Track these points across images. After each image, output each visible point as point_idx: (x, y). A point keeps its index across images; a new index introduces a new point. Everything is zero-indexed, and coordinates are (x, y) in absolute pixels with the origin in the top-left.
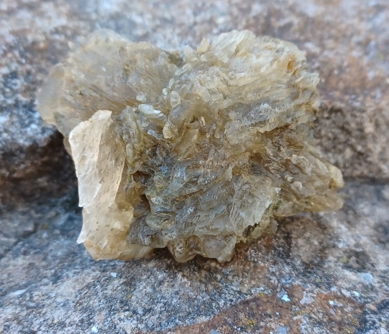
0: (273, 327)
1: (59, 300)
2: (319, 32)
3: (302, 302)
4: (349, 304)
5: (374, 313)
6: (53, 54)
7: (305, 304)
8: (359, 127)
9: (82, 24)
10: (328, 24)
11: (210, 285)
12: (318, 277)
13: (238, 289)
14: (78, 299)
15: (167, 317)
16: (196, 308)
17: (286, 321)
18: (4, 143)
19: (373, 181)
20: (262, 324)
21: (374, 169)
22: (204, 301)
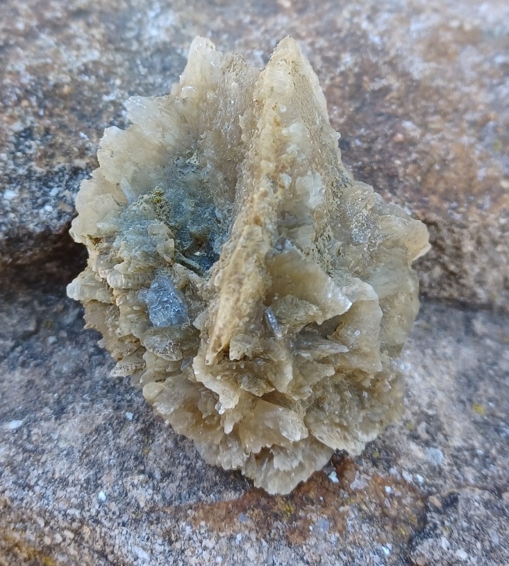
0: (314, 519)
1: (62, 445)
3: (353, 486)
4: (409, 493)
5: (437, 511)
6: (79, 103)
7: (356, 489)
8: (456, 245)
9: (119, 58)
10: (437, 91)
12: (377, 450)
14: (85, 447)
15: (189, 486)
16: (224, 477)
17: (329, 512)
18: (10, 227)
19: (463, 306)
20: (301, 514)
21: (467, 292)
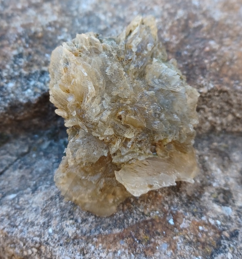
0: (159, 243)
1: (34, 206)
2: (220, 32)
3: (181, 226)
4: (212, 230)
5: (227, 239)
6: (47, 41)
7: (183, 228)
8: (239, 102)
9: (67, 19)
10: (228, 26)
11: (125, 206)
12: (195, 207)
13: (143, 211)
14: (44, 207)
15: (95, 226)
16: (114, 221)
17: (168, 240)
18: (11, 100)
20: (153, 240)
22: (120, 217)
